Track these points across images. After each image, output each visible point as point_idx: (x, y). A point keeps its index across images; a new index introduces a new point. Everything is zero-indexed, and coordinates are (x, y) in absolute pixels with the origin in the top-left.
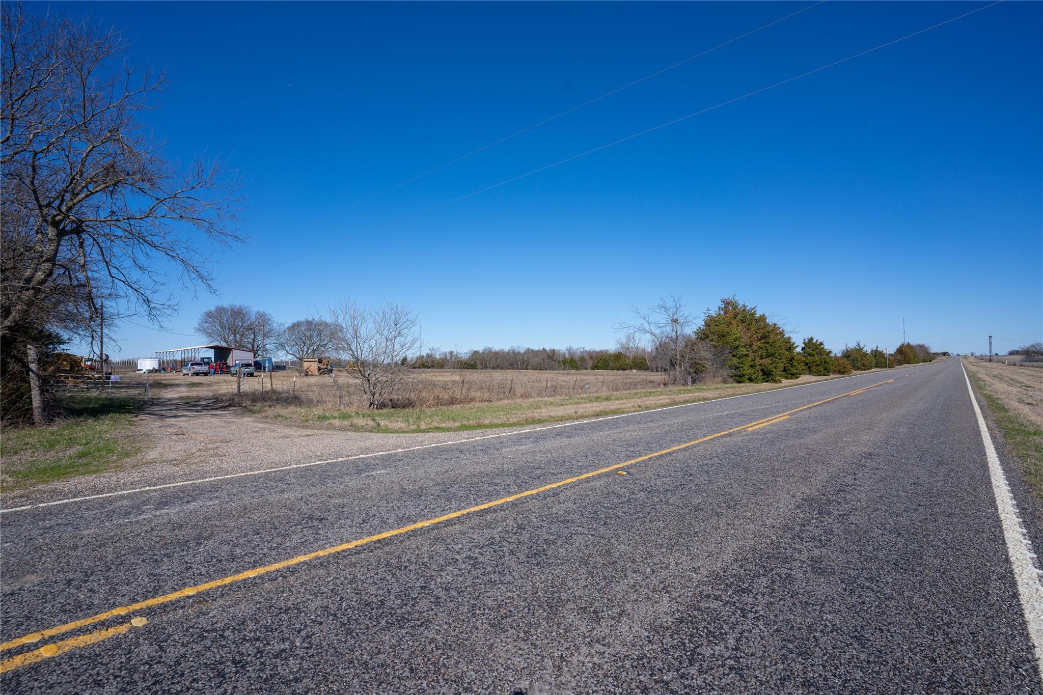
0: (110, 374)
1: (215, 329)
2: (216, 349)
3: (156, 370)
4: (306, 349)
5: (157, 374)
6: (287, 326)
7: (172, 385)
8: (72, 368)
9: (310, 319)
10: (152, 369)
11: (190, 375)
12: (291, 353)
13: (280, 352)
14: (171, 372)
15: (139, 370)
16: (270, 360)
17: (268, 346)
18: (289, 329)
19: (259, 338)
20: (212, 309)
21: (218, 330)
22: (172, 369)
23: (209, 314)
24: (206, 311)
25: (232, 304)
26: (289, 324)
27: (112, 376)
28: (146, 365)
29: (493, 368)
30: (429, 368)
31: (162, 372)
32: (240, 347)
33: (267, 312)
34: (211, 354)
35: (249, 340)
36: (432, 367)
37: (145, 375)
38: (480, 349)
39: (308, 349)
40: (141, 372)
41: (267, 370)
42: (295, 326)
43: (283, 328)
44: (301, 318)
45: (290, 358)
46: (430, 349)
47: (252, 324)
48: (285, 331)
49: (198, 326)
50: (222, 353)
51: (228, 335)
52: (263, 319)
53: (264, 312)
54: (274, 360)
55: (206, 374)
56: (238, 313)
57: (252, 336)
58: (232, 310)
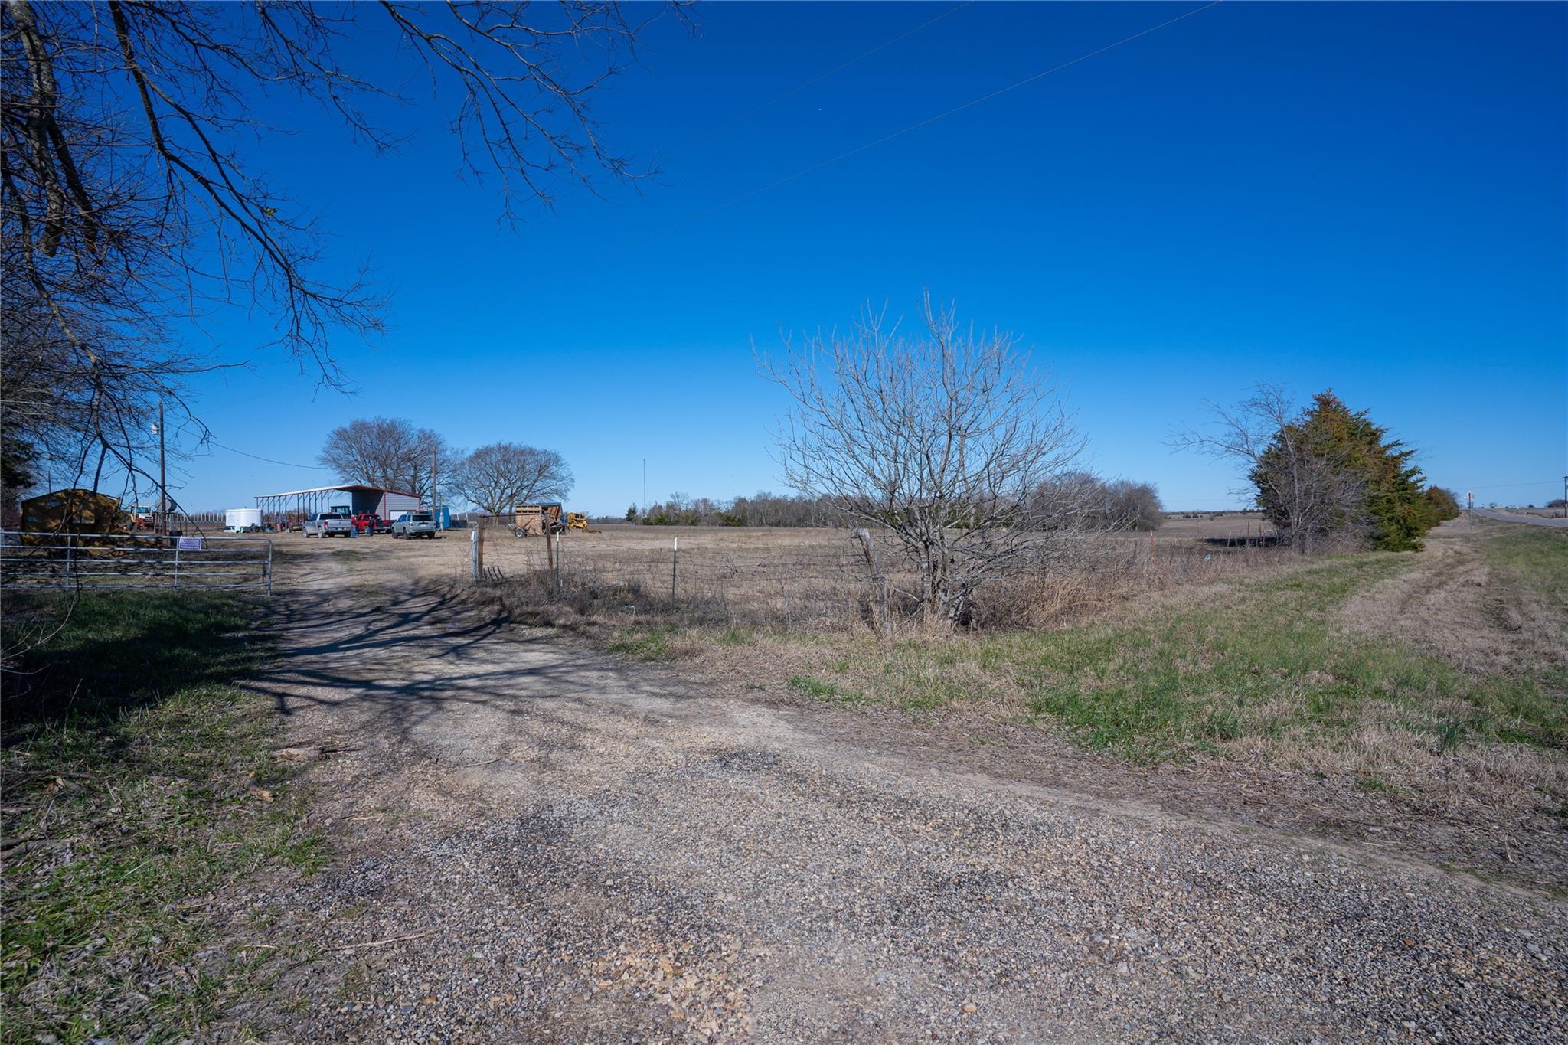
0: (180, 533)
1: (352, 459)
2: (356, 491)
3: (258, 527)
4: (498, 494)
5: (259, 534)
6: (467, 454)
7: (302, 556)
8: (99, 520)
9: (505, 443)
10: (249, 525)
11: (320, 535)
12: (474, 499)
13: (455, 498)
14: (282, 530)
15: (229, 528)
16: (446, 510)
17: (439, 488)
18: (471, 460)
19: (423, 474)
20: (347, 425)
21: (356, 460)
22: (283, 525)
23: (342, 434)
24: (336, 428)
25: (380, 417)
26: (470, 452)
27: (182, 539)
28: (241, 518)
29: (771, 525)
30: (671, 524)
31: (268, 530)
32: (394, 490)
33: (437, 431)
34: (347, 500)
35: (407, 478)
36: (676, 523)
37: (239, 536)
38: (750, 495)
39: (502, 493)
40: (232, 531)
41: (441, 527)
42: (480, 455)
43: (460, 458)
44: (492, 443)
45: (471, 507)
46: (672, 496)
47: (410, 451)
48: (463, 464)
49: (323, 454)
50: (365, 499)
51: (373, 468)
52: (431, 443)
53: (431, 431)
54: (451, 512)
55: (347, 534)
56: (389, 433)
57: (412, 472)
58: (380, 427)
